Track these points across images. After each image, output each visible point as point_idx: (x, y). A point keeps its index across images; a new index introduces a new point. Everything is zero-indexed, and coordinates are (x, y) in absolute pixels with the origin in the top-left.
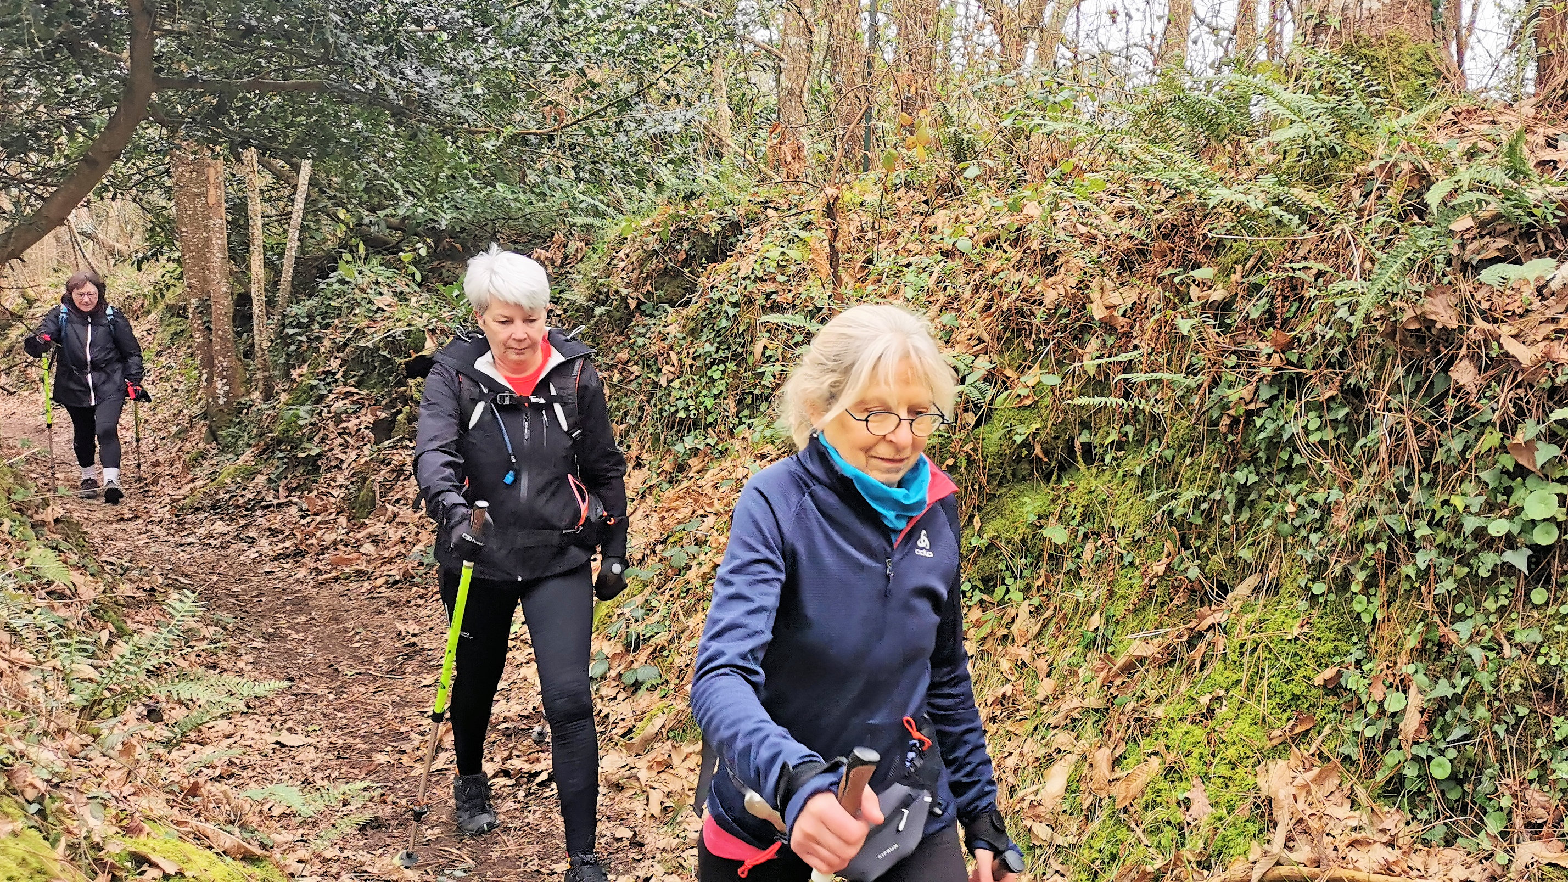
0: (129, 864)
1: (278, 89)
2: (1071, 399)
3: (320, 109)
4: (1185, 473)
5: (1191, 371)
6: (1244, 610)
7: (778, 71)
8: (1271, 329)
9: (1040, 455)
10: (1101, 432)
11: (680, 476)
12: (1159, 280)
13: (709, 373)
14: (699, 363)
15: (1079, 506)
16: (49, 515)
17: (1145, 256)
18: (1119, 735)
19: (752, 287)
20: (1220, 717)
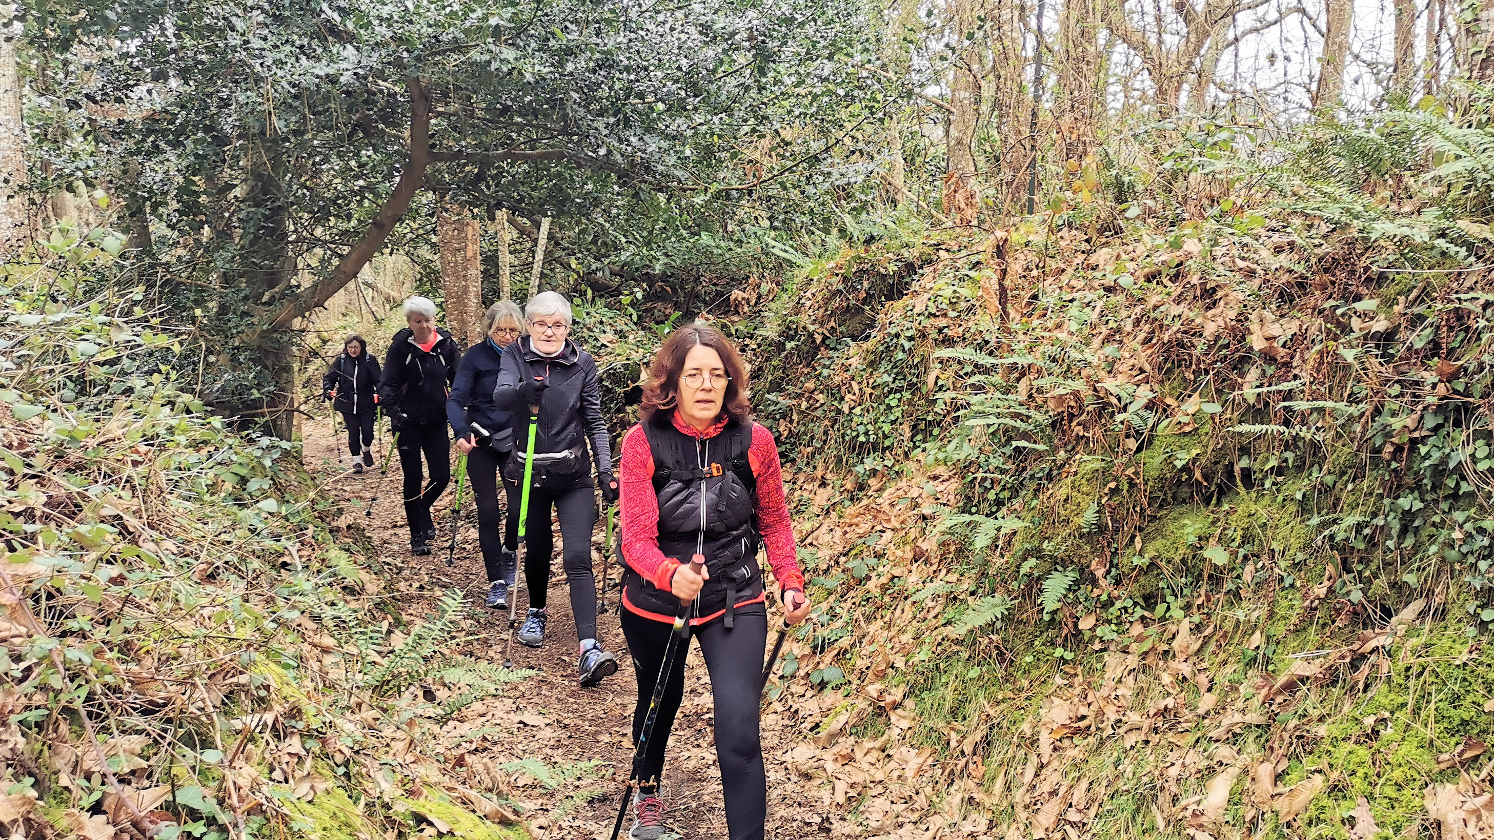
0: (411, 822)
1: (526, 158)
2: (1233, 426)
3: (559, 174)
4: (1346, 498)
5: (1353, 399)
6: (1408, 634)
7: (948, 123)
8: (1436, 359)
9: (1200, 479)
10: (1260, 457)
11: (861, 494)
12: (1320, 312)
13: (887, 401)
14: (877, 392)
15: (1239, 529)
16: (343, 522)
17: (1305, 289)
18: (1281, 751)
19: (927, 323)
20: (1385, 739)
